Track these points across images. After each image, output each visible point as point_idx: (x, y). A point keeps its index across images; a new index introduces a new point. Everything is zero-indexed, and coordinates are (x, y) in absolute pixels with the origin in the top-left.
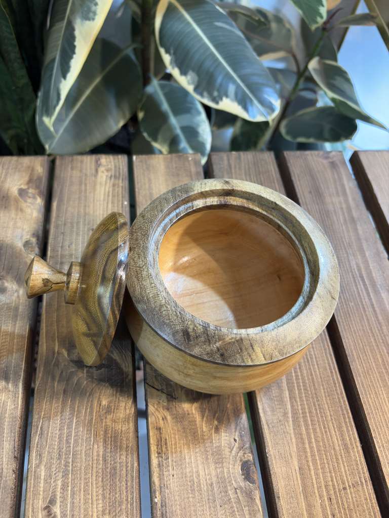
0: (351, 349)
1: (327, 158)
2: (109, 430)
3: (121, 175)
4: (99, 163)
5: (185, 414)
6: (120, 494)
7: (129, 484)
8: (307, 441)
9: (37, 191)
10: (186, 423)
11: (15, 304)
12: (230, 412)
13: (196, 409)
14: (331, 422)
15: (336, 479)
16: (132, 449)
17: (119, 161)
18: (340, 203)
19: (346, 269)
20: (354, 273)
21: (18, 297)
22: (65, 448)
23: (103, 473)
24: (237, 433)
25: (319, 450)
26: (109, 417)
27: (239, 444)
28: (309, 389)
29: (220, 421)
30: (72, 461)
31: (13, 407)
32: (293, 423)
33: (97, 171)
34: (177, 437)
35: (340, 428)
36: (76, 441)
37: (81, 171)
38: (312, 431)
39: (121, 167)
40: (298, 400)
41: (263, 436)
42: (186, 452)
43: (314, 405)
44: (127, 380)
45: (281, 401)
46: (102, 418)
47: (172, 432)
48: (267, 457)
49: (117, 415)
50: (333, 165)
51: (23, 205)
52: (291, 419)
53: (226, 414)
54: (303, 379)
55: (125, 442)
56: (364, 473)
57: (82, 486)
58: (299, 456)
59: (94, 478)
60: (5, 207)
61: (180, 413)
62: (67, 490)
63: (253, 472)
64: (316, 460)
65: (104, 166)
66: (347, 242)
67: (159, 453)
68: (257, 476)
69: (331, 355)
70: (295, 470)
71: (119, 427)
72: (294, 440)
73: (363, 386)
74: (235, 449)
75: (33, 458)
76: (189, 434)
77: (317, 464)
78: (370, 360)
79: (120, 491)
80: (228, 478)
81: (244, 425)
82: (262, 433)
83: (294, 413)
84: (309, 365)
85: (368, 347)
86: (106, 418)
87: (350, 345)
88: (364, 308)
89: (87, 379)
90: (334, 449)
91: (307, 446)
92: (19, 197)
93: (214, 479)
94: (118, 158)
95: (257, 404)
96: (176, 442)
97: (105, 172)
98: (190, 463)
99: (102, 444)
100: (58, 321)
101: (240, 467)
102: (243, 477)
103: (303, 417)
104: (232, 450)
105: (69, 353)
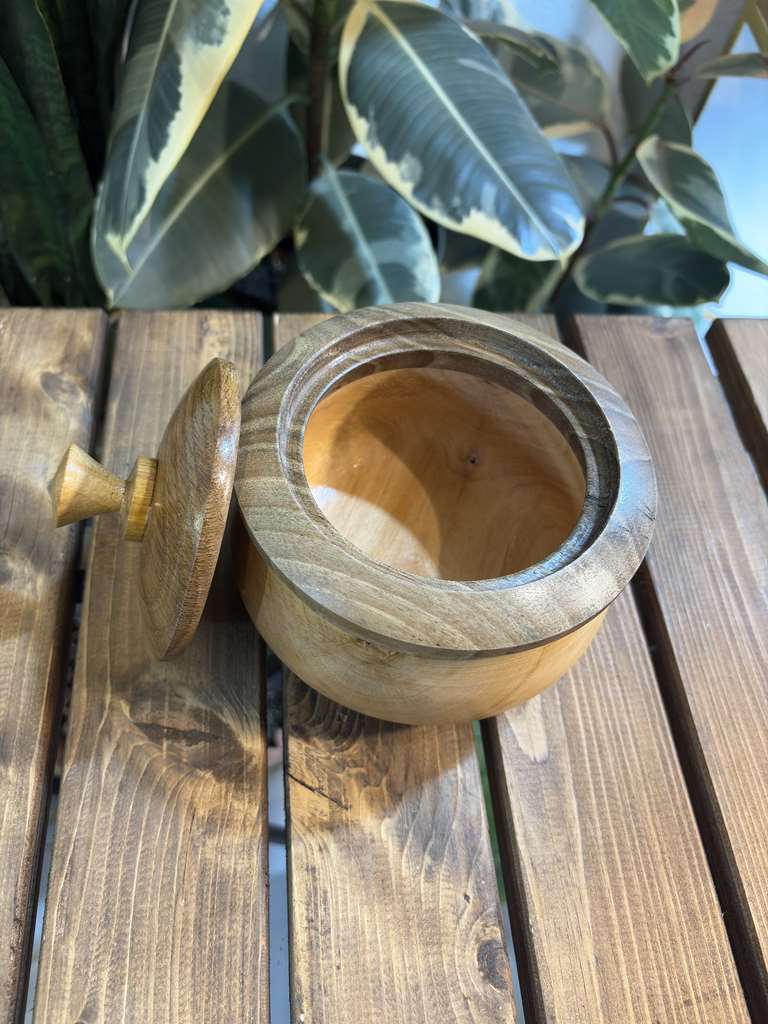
0: (705, 718)
1: (661, 330)
2: (210, 869)
3: (250, 351)
4: (205, 326)
5: (365, 839)
6: (229, 1002)
7: (247, 983)
8: (612, 904)
9: (79, 379)
10: (368, 858)
11: (28, 606)
12: (456, 838)
13: (388, 829)
14: (662, 867)
15: (670, 982)
16: (255, 910)
17: (245, 325)
18: (687, 421)
19: (696, 553)
20: (713, 564)
21: (34, 590)
22: (118, 905)
23: (194, 959)
24: (471, 883)
25: (636, 923)
26: (211, 842)
27: (474, 905)
28: (618, 796)
29: (437, 856)
30: (133, 932)
31: (15, 816)
32: (585, 865)
33: (200, 342)
34: (348, 887)
35: (680, 878)
36: (141, 889)
37: (168, 342)
38: (623, 881)
39: (250, 337)
40: (597, 818)
41: (523, 891)
42: (366, 919)
43: (629, 828)
44: (250, 767)
45: (562, 819)
46: (197, 844)
47: (338, 877)
48: (531, 934)
49: (228, 838)
50: (673, 345)
51: (51, 406)
52: (580, 857)
53: (449, 843)
54: (607, 774)
55: (241, 896)
56: (727, 972)
57: (152, 985)
58: (596, 933)
59: (177, 967)
60: (15, 410)
61: (357, 838)
62: (121, 992)
63: (503, 964)
64: (631, 943)
65: (217, 333)
66: (700, 499)
67: (310, 921)
68: (509, 971)
69: (664, 728)
70: (589, 964)
71: (229, 864)
72: (586, 901)
73: (728, 793)
74: (465, 916)
75: (51, 923)
76: (373, 883)
77: (632, 950)
78: (744, 739)
79: (228, 996)
80: (451, 975)
81: (485, 866)
82: (522, 885)
83: (587, 846)
84: (619, 746)
85: (739, 715)
86: (204, 844)
87: (703, 709)
88: (731, 634)
89: (169, 763)
90: (668, 920)
91: (613, 914)
92: (43, 391)
93: (422, 977)
94: (244, 319)
95: (513, 825)
96: (346, 899)
97: (217, 344)
98: (374, 943)
99: (194, 897)
100: (113, 642)
101: (476, 954)
102: (482, 974)
103: (606, 853)
104: (459, 918)
105: (134, 709)
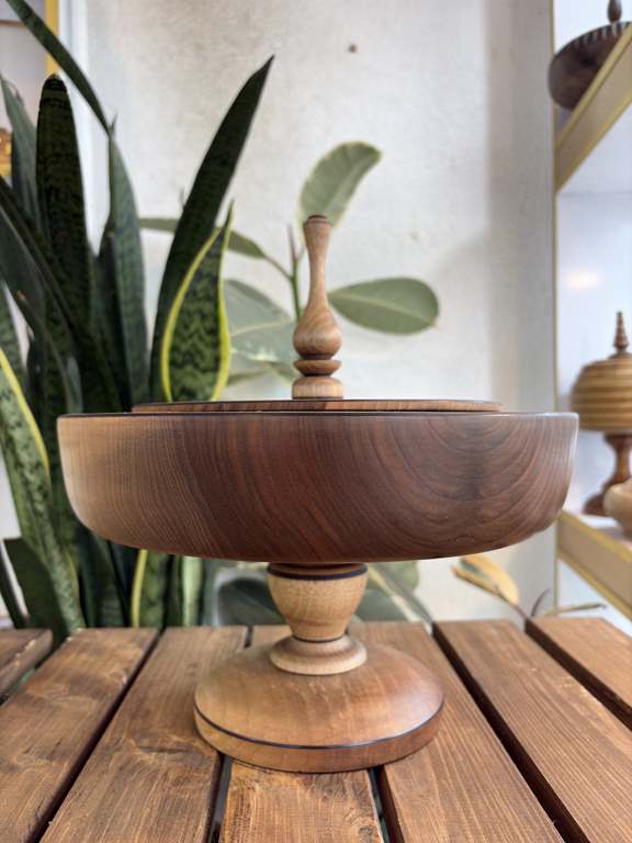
0: (529, 743)
2: (171, 798)
8: (462, 814)
9: (139, 646)
11: (84, 712)
12: (346, 786)
13: (298, 782)
14: (501, 799)
17: (237, 630)
18: (507, 647)
20: (529, 690)
23: (151, 831)
25: (481, 822)
27: (357, 811)
28: (466, 772)
29: (331, 793)
32: (441, 799)
35: (516, 804)
38: (470, 805)
40: (450, 780)
43: (475, 784)
45: (424, 781)
49: (186, 787)
52: (438, 795)
54: (458, 764)
58: (450, 826)
67: (236, 815)
70: (443, 836)
71: (185, 796)
72: (442, 812)
74: (349, 815)
77: (479, 833)
78: (559, 750)
83: (443, 791)
84: (467, 754)
85: (554, 742)
87: (527, 740)
92: (118, 648)
96: (263, 808)
97: (219, 634)
99: (158, 808)
101: (356, 831)
103: (457, 793)
104: (345, 817)
105: (137, 742)
